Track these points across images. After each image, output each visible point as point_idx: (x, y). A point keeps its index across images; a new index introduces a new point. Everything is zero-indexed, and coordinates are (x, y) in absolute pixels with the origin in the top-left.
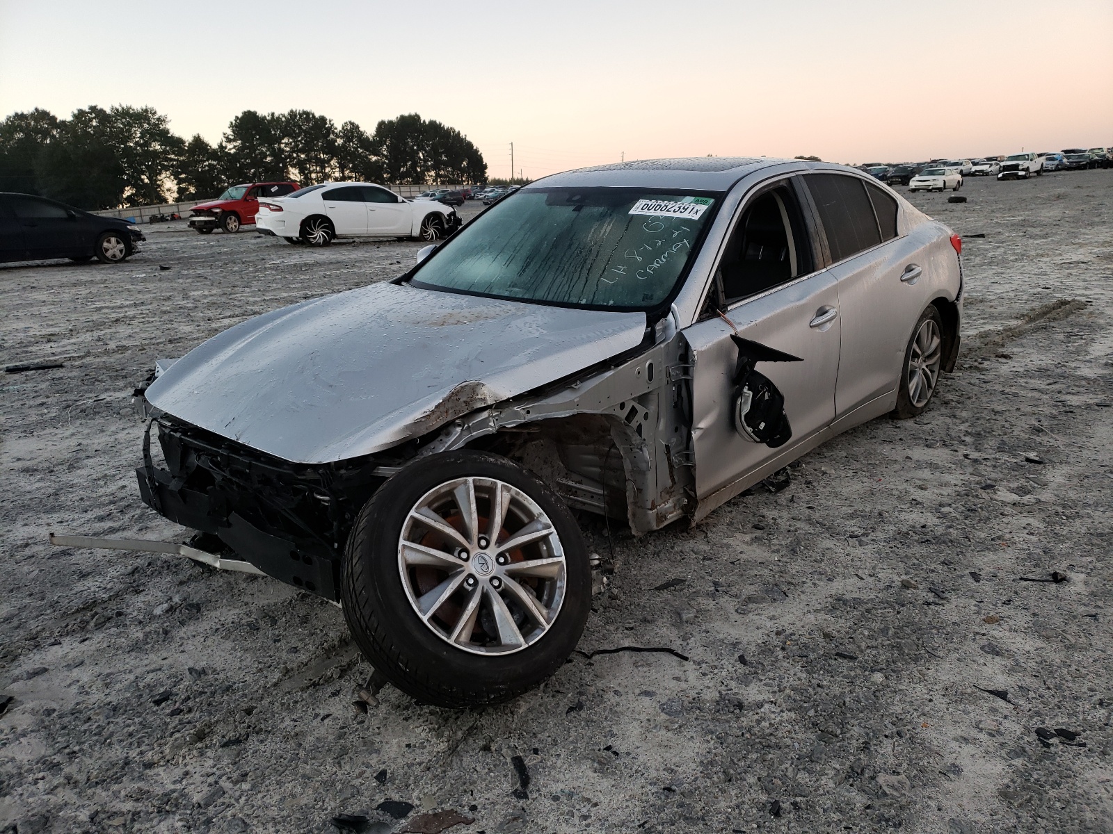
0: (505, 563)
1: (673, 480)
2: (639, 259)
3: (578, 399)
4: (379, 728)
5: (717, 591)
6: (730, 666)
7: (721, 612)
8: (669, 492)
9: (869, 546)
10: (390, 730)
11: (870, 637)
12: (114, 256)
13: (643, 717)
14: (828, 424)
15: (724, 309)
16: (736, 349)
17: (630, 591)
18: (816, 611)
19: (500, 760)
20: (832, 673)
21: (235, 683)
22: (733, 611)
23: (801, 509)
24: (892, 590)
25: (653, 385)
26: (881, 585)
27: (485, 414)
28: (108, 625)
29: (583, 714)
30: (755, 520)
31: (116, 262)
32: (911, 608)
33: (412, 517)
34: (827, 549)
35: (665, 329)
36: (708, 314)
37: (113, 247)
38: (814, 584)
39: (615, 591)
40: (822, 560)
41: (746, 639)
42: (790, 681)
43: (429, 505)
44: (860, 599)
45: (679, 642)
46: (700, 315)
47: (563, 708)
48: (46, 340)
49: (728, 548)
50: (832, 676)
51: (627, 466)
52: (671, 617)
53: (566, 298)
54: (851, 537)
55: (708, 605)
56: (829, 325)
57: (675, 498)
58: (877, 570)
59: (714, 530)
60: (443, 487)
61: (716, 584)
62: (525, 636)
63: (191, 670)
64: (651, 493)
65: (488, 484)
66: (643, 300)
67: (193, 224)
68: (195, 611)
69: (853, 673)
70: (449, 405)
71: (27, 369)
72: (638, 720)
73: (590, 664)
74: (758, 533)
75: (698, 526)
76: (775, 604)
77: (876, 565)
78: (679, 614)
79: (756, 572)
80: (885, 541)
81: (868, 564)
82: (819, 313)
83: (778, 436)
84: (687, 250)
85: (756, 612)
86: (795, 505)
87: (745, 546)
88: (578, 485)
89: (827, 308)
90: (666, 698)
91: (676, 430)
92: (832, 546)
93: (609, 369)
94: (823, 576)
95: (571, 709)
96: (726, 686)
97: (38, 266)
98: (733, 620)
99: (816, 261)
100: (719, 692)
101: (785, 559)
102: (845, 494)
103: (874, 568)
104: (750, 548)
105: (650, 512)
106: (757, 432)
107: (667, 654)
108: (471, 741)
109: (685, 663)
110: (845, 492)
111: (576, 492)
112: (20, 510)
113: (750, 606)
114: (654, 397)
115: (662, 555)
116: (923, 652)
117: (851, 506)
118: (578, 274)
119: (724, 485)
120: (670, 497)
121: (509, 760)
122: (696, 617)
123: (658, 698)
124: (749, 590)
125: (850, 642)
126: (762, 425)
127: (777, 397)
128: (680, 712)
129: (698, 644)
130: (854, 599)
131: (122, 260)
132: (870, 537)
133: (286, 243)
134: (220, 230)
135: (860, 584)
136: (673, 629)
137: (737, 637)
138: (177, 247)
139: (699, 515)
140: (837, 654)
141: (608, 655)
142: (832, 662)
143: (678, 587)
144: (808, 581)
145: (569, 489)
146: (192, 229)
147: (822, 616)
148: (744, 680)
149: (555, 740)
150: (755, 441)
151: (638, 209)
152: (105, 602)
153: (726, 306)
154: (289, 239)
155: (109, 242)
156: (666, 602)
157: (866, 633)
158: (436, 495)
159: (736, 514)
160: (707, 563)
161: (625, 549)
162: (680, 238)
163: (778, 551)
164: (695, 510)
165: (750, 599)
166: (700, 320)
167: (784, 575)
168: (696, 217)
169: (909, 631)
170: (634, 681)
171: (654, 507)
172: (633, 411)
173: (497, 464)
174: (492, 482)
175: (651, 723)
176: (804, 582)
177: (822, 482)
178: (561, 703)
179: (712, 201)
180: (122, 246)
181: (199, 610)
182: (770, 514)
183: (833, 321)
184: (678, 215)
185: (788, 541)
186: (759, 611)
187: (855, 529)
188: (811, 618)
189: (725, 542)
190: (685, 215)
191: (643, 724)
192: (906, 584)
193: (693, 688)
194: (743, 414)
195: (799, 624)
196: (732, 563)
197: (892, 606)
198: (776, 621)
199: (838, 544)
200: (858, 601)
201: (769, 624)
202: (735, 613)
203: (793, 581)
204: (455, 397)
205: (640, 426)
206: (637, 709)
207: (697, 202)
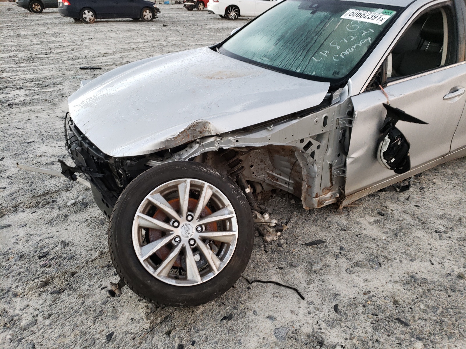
0: (201, 231)
1: (332, 183)
2: (338, 48)
3: (270, 136)
4: (124, 302)
5: (340, 253)
6: (327, 311)
7: (337, 269)
8: (329, 189)
9: (446, 241)
10: (129, 306)
11: (424, 311)
12: (148, 18)
13: (262, 335)
14: (443, 156)
15: (384, 85)
16: (386, 112)
17: (290, 243)
18: (396, 282)
19: (172, 344)
20: (389, 333)
21: (77, 255)
22: (344, 270)
23: (411, 206)
24: (450, 278)
25: (326, 129)
26: (444, 272)
27: (212, 139)
28: (47, 206)
29: (230, 323)
30: (380, 209)
31: (148, 21)
32: (459, 295)
33: (147, 199)
34: (418, 237)
35: (341, 95)
36: (372, 88)
37: (147, 14)
38: (401, 261)
39: (282, 241)
40: (412, 245)
41: (344, 292)
42: (359, 333)
43: (161, 192)
44: (426, 279)
45: (305, 285)
46: (367, 87)
47: (220, 317)
48: (102, 55)
49: (358, 224)
50: (388, 336)
51: (304, 172)
52: (307, 266)
53: (290, 68)
54: (436, 232)
55: (331, 262)
56: (457, 99)
57: (332, 192)
58: (445, 260)
59: (355, 211)
60: (171, 183)
61: (341, 248)
62: (202, 276)
63: (62, 242)
64: (316, 189)
65: (200, 184)
66: (333, 74)
67: (185, 6)
68: (83, 207)
69: (403, 337)
70: (190, 132)
71: (87, 68)
72: (258, 336)
73: (249, 288)
74: (380, 218)
75: (345, 208)
76: (371, 270)
77: (446, 256)
78: (312, 265)
79: (368, 245)
80: (457, 240)
81: (440, 254)
82: (452, 91)
83: (402, 168)
84: (369, 45)
85: (357, 274)
86: (409, 202)
87: (368, 225)
88: (279, 176)
89: (459, 88)
90: (281, 325)
91: (339, 155)
92: (422, 236)
93: (296, 118)
94: (408, 256)
95: (225, 318)
96: (319, 325)
97: (120, 21)
98: (342, 277)
99: (459, 56)
100: (313, 329)
101: (389, 240)
102: (442, 200)
103: (443, 258)
104: (371, 227)
105: (314, 199)
106: (390, 164)
107: (294, 291)
108: (163, 326)
109: (302, 301)
110: (443, 199)
111: (277, 179)
112: (48, 138)
113: (356, 268)
114: (326, 136)
115: (318, 222)
116: (456, 332)
117: (443, 210)
118: (300, 53)
119: (365, 188)
120: (329, 192)
121: (176, 345)
122: (321, 269)
123: (275, 323)
124: (359, 257)
125: (409, 311)
126: (393, 160)
127: (406, 145)
128: (284, 338)
129: (315, 289)
130: (423, 279)
131: (151, 21)
132: (448, 235)
133: (220, 17)
134: (196, 9)
135: (431, 267)
136: (305, 274)
137: (339, 289)
138: (175, 16)
139: (345, 203)
140: (398, 319)
141: (261, 283)
142: (392, 324)
143: (319, 246)
144: (398, 258)
145: (274, 177)
146: (185, 8)
147: (397, 286)
148: (331, 324)
149: (207, 338)
150: (387, 168)
151: (347, 15)
152: (52, 193)
153: (386, 83)
154: (221, 16)
155: (146, 12)
156: (308, 255)
157: (422, 307)
158: (166, 187)
159: (371, 203)
160: (342, 232)
161: (299, 214)
162: (367, 36)
163: (387, 233)
164: (343, 200)
165: (357, 264)
166: (366, 91)
167: (385, 251)
168: (380, 23)
169: (451, 313)
170: (268, 307)
171: (317, 196)
172: (310, 144)
173: (207, 173)
174: (202, 183)
175: (265, 341)
176: (395, 258)
177: (430, 189)
178: (222, 313)
179: (394, 13)
180: (151, 14)
181: (86, 207)
182: (391, 206)
183: (461, 97)
184: (370, 21)
185: (395, 227)
186: (360, 274)
187: (440, 226)
188: (390, 286)
189: (358, 220)
190: (375, 22)
191: (260, 340)
192: (461, 276)
193: (299, 321)
194: (383, 151)
195: (381, 289)
196: (357, 236)
197: (446, 291)
198: (367, 284)
199: (426, 235)
200: (425, 281)
201: (362, 285)
202: (345, 272)
203: (388, 256)
204: (193, 128)
205: (313, 152)
206: (262, 328)
207: (385, 13)
